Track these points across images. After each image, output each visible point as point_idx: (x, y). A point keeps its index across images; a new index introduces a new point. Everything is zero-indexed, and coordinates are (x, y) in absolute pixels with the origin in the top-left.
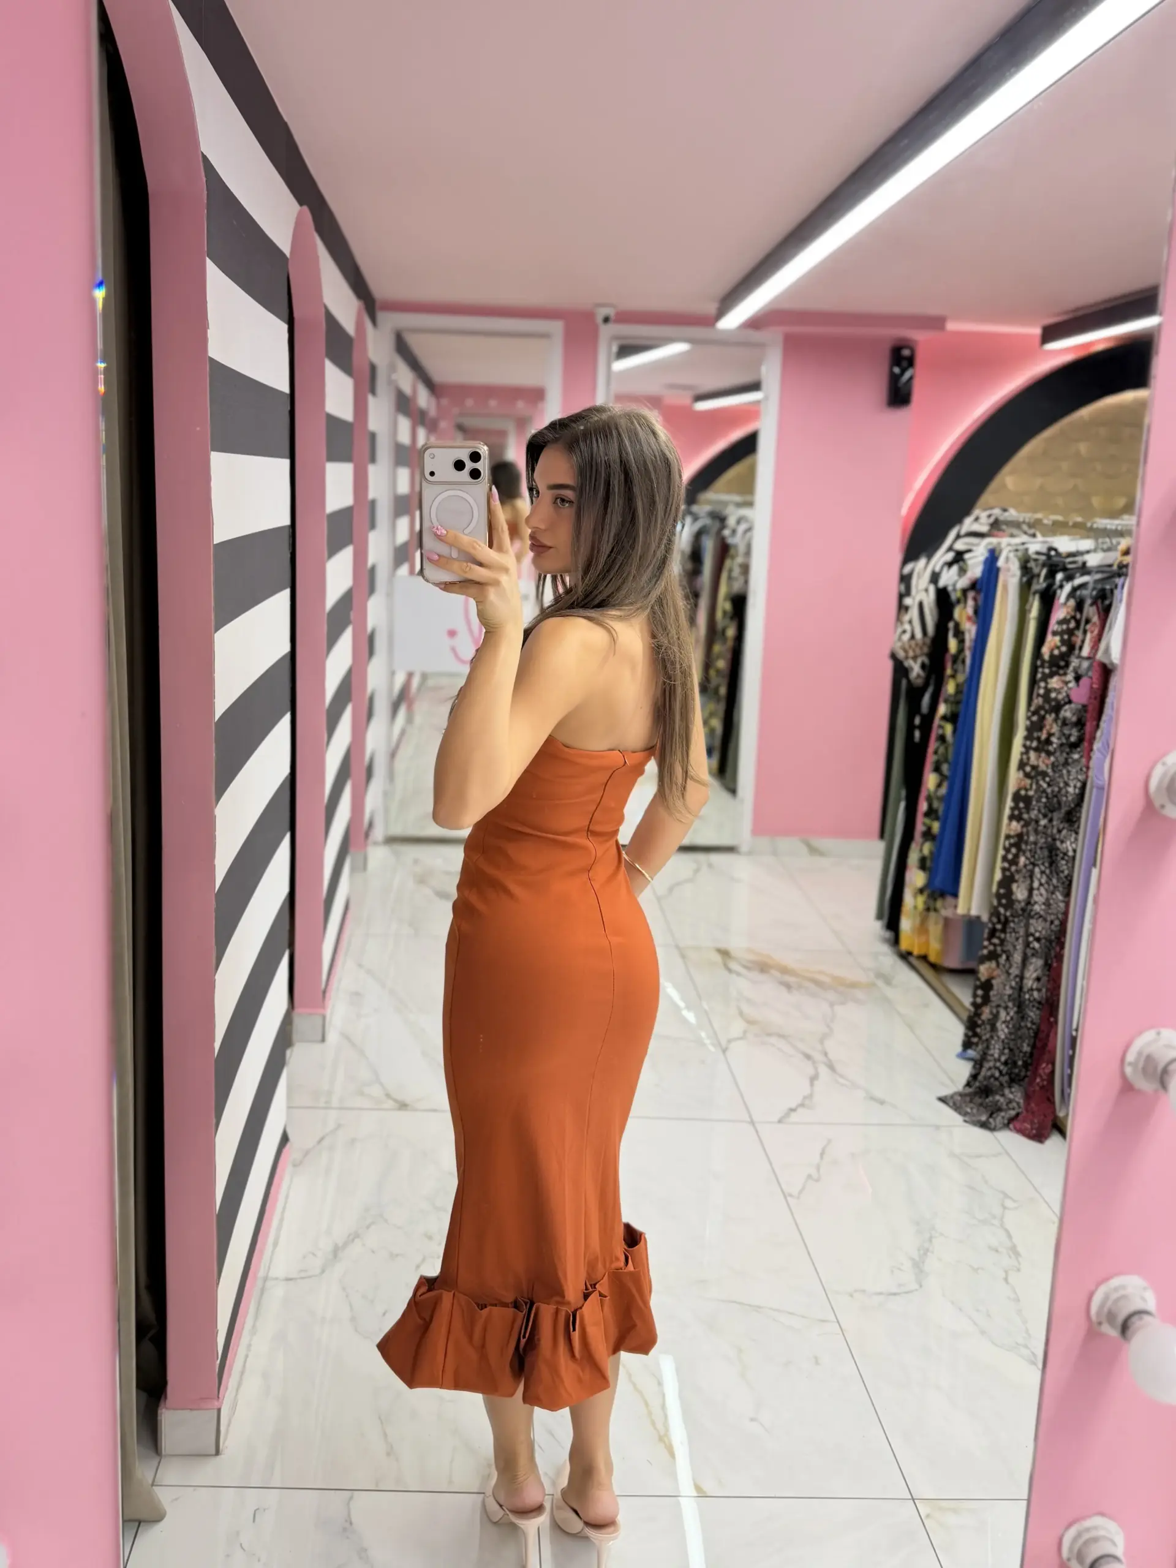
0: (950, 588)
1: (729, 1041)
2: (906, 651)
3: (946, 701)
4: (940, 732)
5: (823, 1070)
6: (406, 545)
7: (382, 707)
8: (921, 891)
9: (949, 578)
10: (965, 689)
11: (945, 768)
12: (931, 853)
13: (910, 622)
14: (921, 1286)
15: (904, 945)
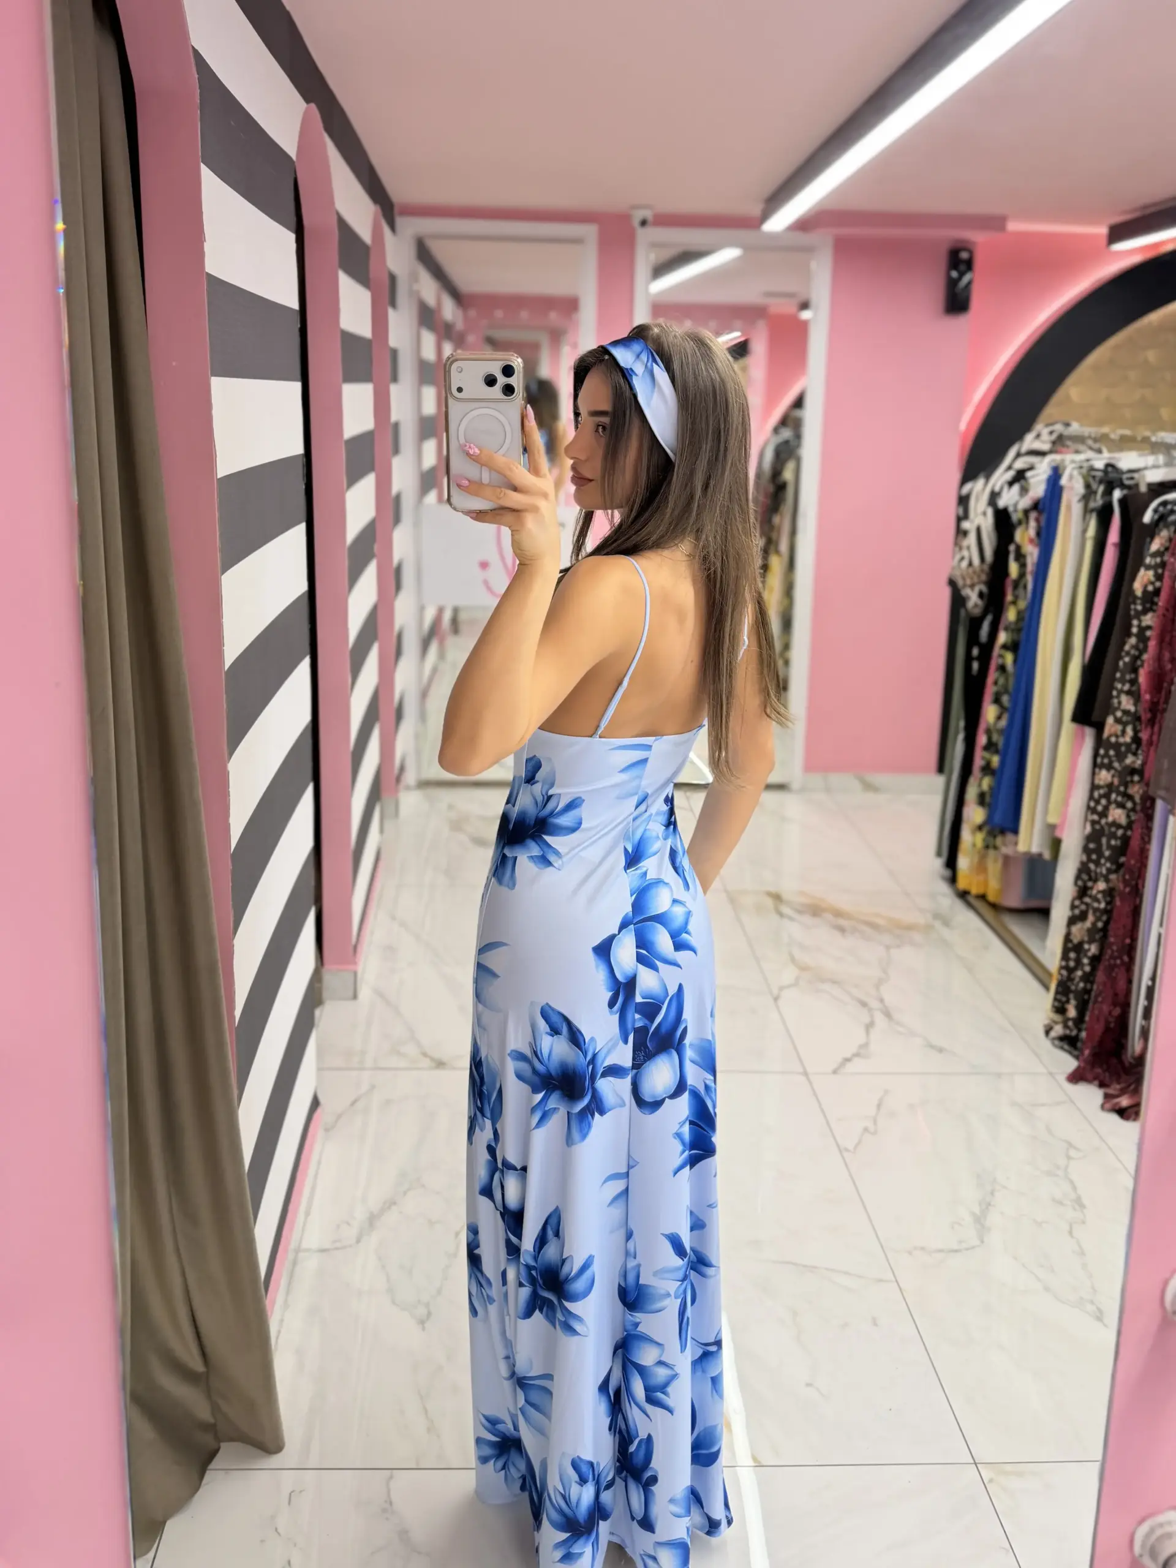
0: (1011, 509)
1: (781, 988)
2: (964, 579)
3: (1006, 629)
4: (1000, 661)
5: (879, 1018)
6: (433, 470)
7: (411, 645)
8: (980, 828)
9: (1010, 498)
10: (1027, 616)
11: (1005, 699)
12: (991, 788)
13: (968, 548)
14: (982, 1242)
15: (962, 884)
